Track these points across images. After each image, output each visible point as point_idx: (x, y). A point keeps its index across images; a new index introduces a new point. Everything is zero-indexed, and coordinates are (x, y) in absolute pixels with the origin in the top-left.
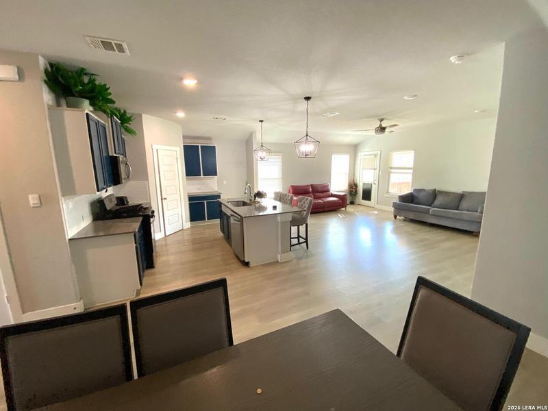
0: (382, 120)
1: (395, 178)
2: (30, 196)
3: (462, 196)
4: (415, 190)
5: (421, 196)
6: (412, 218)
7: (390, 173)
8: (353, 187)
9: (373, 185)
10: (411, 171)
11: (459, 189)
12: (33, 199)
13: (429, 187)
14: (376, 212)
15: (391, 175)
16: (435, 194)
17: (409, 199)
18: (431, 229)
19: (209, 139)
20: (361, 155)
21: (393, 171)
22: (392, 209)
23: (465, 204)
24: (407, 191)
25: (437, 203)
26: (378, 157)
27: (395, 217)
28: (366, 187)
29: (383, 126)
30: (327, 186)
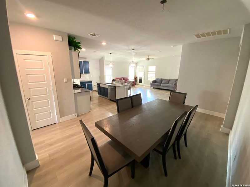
0: (148, 56)
1: (150, 75)
2: (64, 79)
3: (169, 80)
4: (156, 79)
5: (158, 81)
6: (156, 87)
7: (148, 73)
8: (136, 78)
9: (143, 78)
10: (155, 73)
11: (168, 78)
12: (65, 80)
13: (160, 78)
14: (144, 87)
15: (149, 74)
16: (162, 80)
17: (155, 82)
18: (162, 90)
19: (85, 58)
20: (138, 67)
21: (149, 72)
22: (150, 85)
23: (170, 82)
24: (154, 79)
25: (162, 82)
26: (144, 68)
27: (151, 87)
28: (140, 78)
29: (149, 58)
30: (128, 78)
